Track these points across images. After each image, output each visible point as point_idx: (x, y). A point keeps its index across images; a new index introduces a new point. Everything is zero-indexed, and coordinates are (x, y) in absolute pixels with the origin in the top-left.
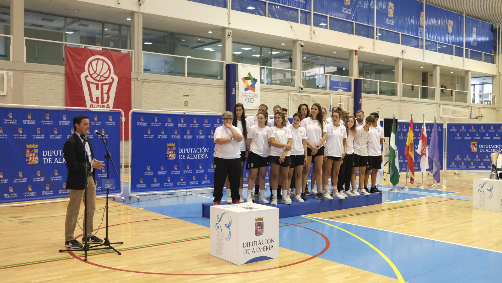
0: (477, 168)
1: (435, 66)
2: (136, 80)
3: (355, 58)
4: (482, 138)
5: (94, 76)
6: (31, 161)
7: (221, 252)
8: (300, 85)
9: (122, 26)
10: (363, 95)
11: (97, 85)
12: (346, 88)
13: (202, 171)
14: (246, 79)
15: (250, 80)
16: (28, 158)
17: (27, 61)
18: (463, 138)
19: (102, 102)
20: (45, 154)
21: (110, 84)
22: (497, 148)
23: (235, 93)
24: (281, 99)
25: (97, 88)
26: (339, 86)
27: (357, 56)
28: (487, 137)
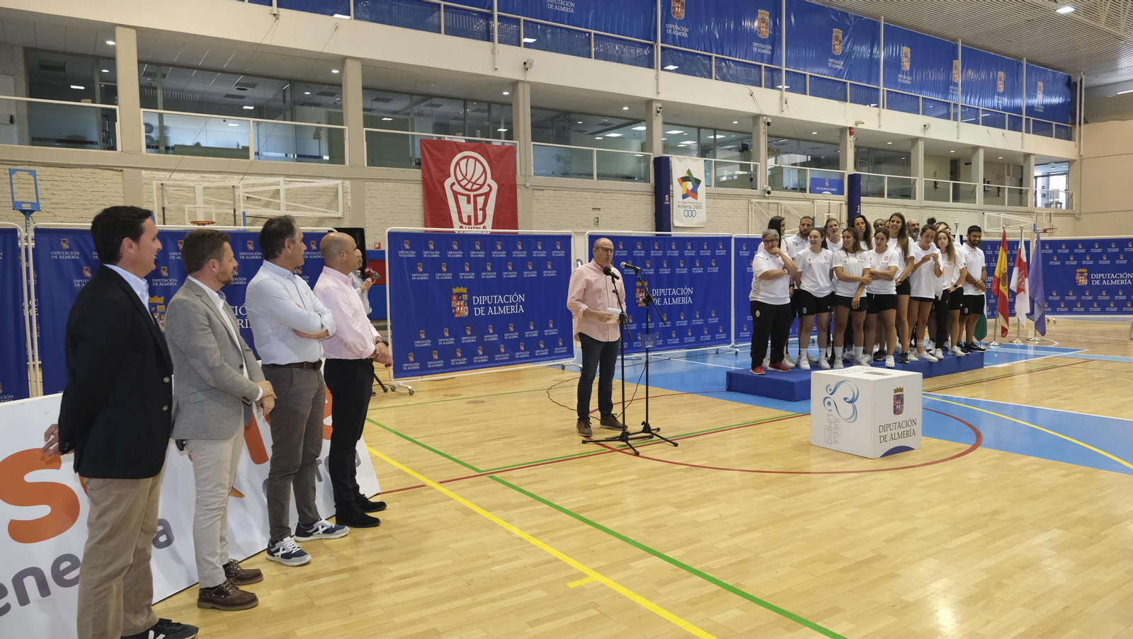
0: (1087, 312)
1: (975, 149)
2: (523, 187)
3: (850, 141)
4: (1096, 262)
5: (464, 183)
6: (459, 312)
7: (835, 440)
8: (765, 186)
9: (492, 105)
10: (863, 199)
11: (469, 196)
12: (835, 190)
13: (685, 323)
14: (684, 179)
15: (690, 181)
16: (455, 308)
17: (368, 165)
18: (1063, 263)
19: (476, 223)
20: (476, 302)
21: (487, 195)
22: (1122, 279)
23: (668, 203)
24: (737, 210)
25: (469, 202)
26: (824, 186)
27: (852, 137)
28: (1105, 261)
